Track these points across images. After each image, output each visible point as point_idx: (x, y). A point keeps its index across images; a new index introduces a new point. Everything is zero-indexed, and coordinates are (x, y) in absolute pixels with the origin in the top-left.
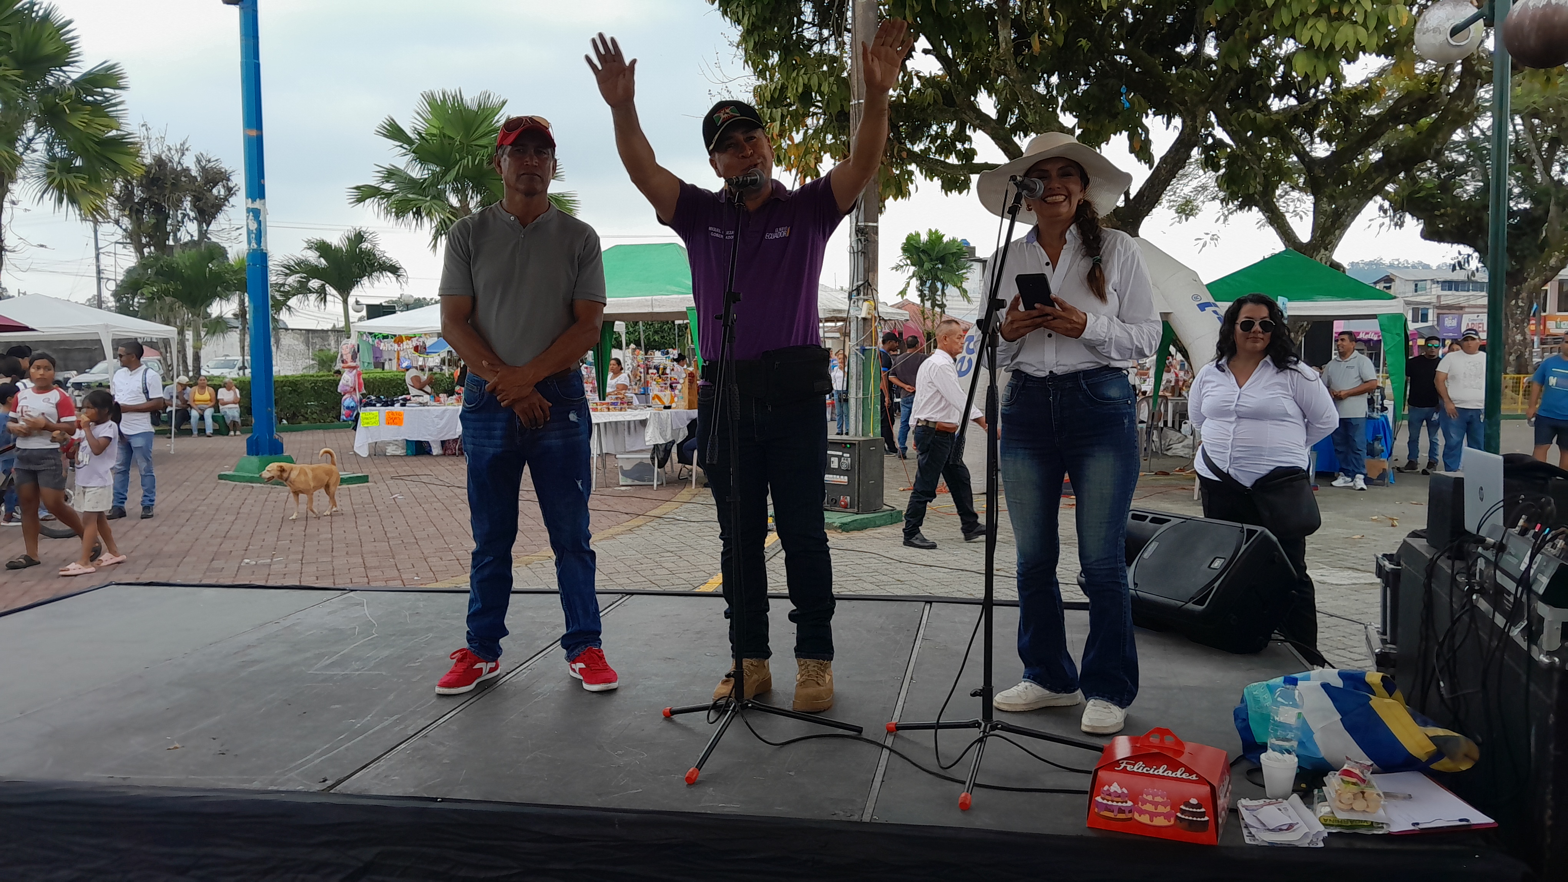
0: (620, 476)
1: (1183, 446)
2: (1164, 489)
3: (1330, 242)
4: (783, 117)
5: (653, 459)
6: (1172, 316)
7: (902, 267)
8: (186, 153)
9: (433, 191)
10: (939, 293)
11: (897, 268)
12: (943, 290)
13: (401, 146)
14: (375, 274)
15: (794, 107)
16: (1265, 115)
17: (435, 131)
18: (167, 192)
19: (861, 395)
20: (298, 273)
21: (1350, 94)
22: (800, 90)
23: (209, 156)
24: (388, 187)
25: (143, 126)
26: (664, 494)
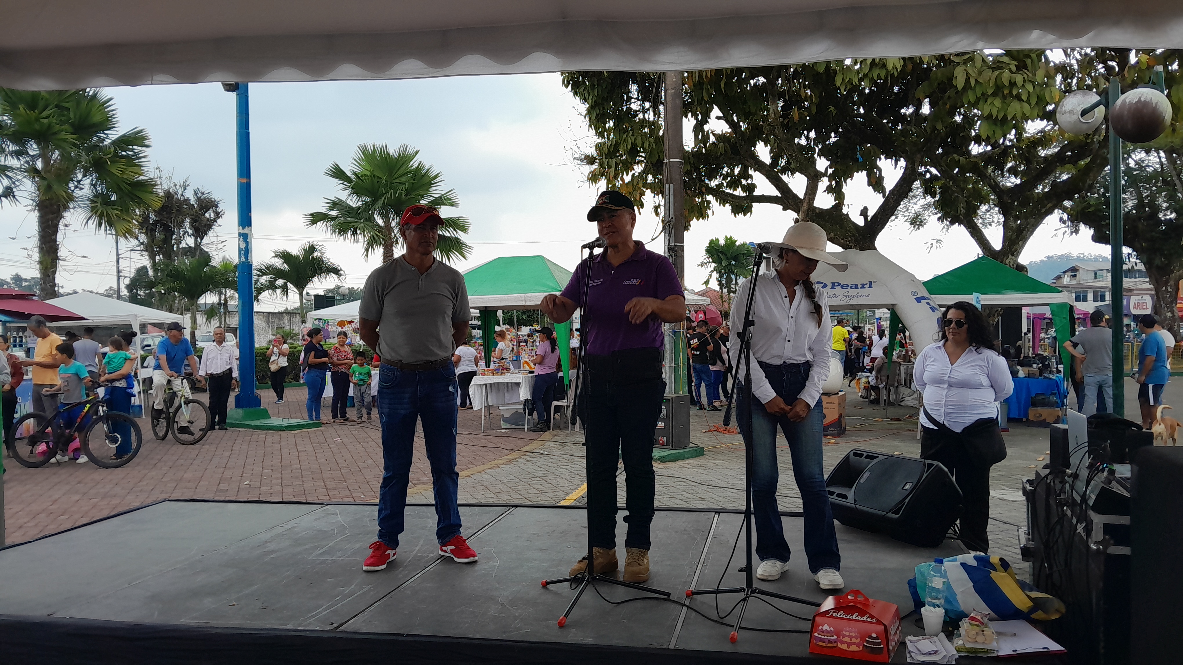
0: (502, 422)
1: (913, 399)
2: (896, 431)
3: (1016, 250)
4: (617, 165)
5: (524, 409)
6: (897, 306)
7: (706, 263)
8: (187, 188)
9: (365, 215)
10: (734, 282)
11: (702, 265)
12: (736, 280)
13: (343, 184)
14: (323, 275)
15: (624, 157)
16: (966, 158)
17: (368, 173)
18: (173, 216)
19: (673, 364)
20: (267, 275)
21: (1029, 142)
22: (629, 147)
23: (204, 190)
24: (334, 213)
25: (157, 169)
26: (533, 435)
